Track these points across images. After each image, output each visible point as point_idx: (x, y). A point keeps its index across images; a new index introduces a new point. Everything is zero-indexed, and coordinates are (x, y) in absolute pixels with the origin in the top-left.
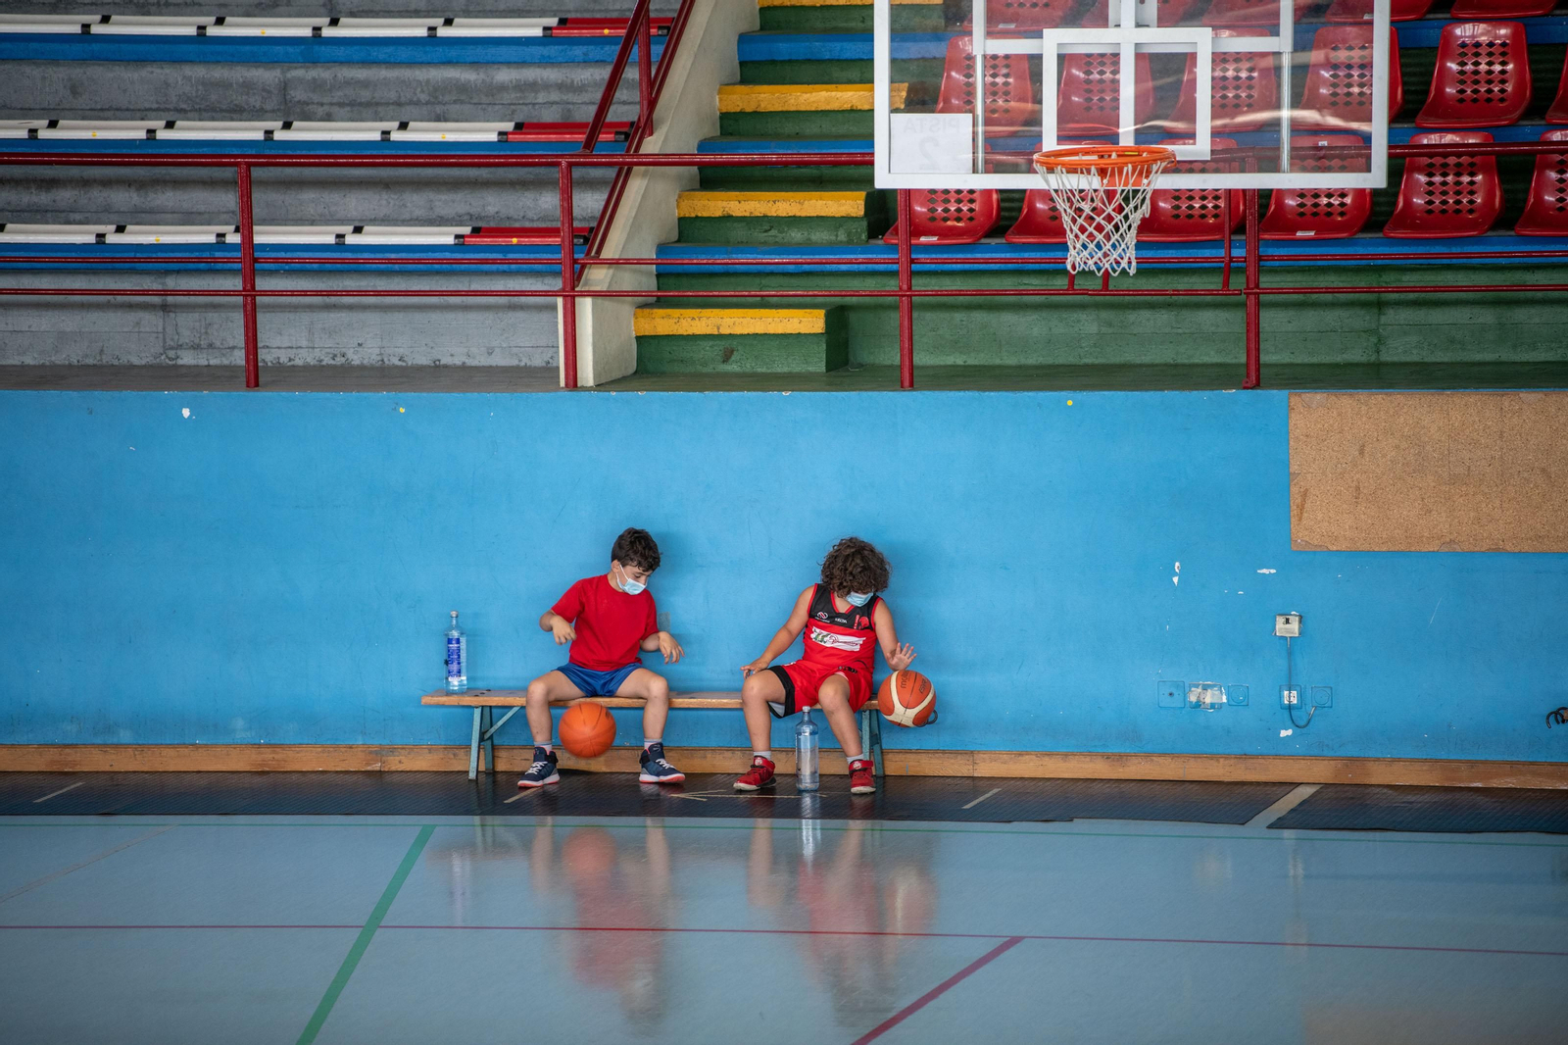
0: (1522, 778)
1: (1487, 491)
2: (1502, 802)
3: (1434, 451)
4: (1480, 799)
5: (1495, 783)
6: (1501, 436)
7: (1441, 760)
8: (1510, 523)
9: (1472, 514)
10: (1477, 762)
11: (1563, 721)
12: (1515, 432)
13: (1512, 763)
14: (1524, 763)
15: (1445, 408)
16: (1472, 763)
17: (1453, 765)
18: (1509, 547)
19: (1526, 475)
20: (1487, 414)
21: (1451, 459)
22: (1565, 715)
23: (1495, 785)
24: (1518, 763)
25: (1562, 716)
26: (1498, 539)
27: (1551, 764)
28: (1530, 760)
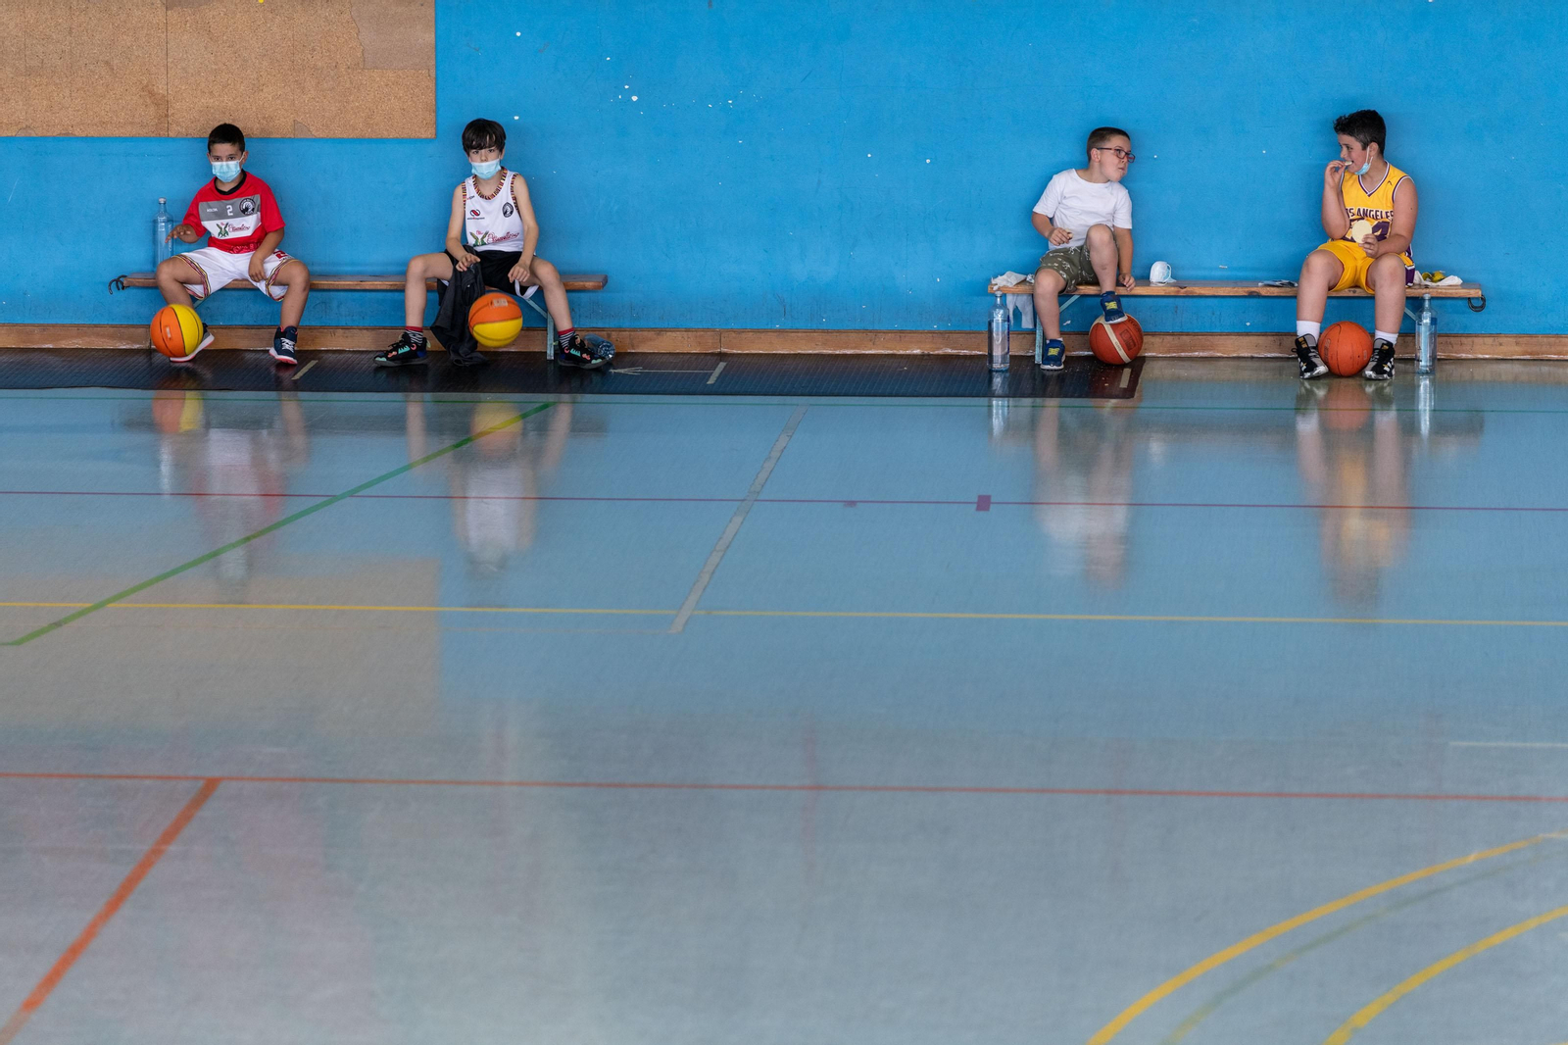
0: (87, 339)
1: (58, 81)
2: (70, 361)
3: (12, 45)
4: (51, 359)
5: (64, 344)
6: (70, 33)
7: (17, 325)
8: (78, 111)
9: (45, 102)
10: (48, 325)
11: (123, 288)
12: (82, 28)
13: (78, 326)
14: (89, 326)
15: (22, 7)
16: (44, 327)
17: (28, 329)
18: (78, 132)
19: (92, 67)
20: (59, 12)
21: (27, 53)
22: (125, 282)
23: (63, 346)
24: (84, 326)
25: (122, 283)
26: (68, 125)
27: (113, 326)
28: (94, 323)
